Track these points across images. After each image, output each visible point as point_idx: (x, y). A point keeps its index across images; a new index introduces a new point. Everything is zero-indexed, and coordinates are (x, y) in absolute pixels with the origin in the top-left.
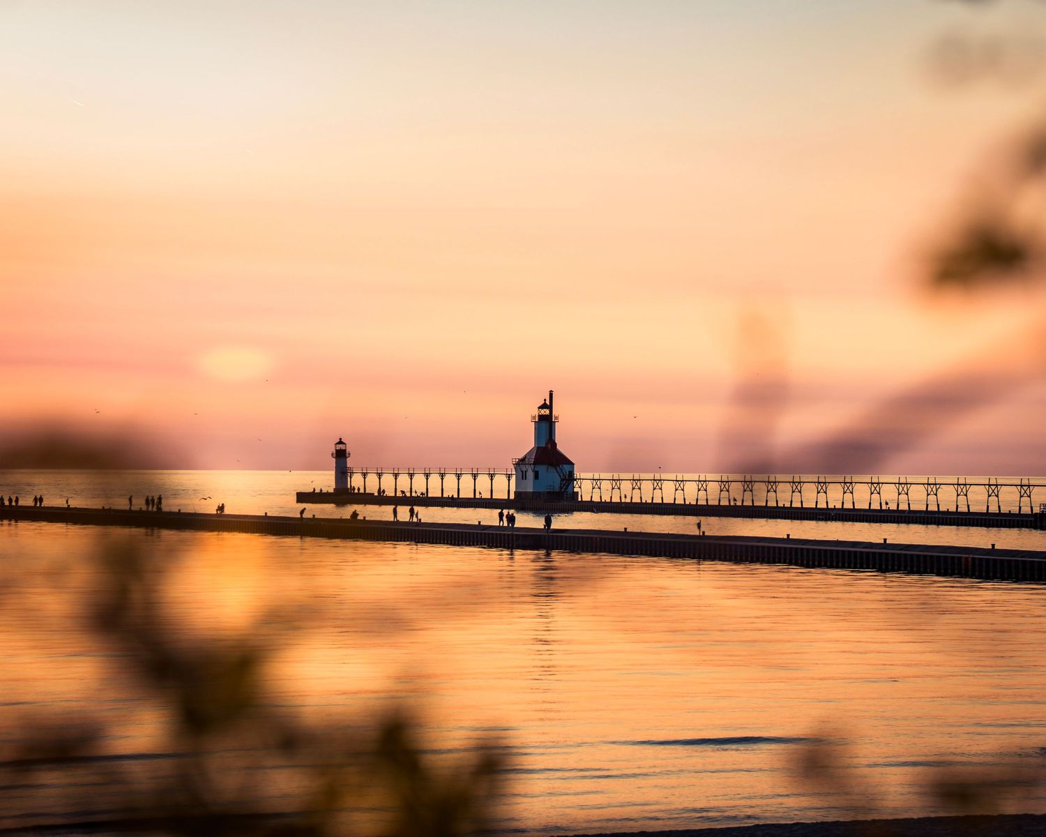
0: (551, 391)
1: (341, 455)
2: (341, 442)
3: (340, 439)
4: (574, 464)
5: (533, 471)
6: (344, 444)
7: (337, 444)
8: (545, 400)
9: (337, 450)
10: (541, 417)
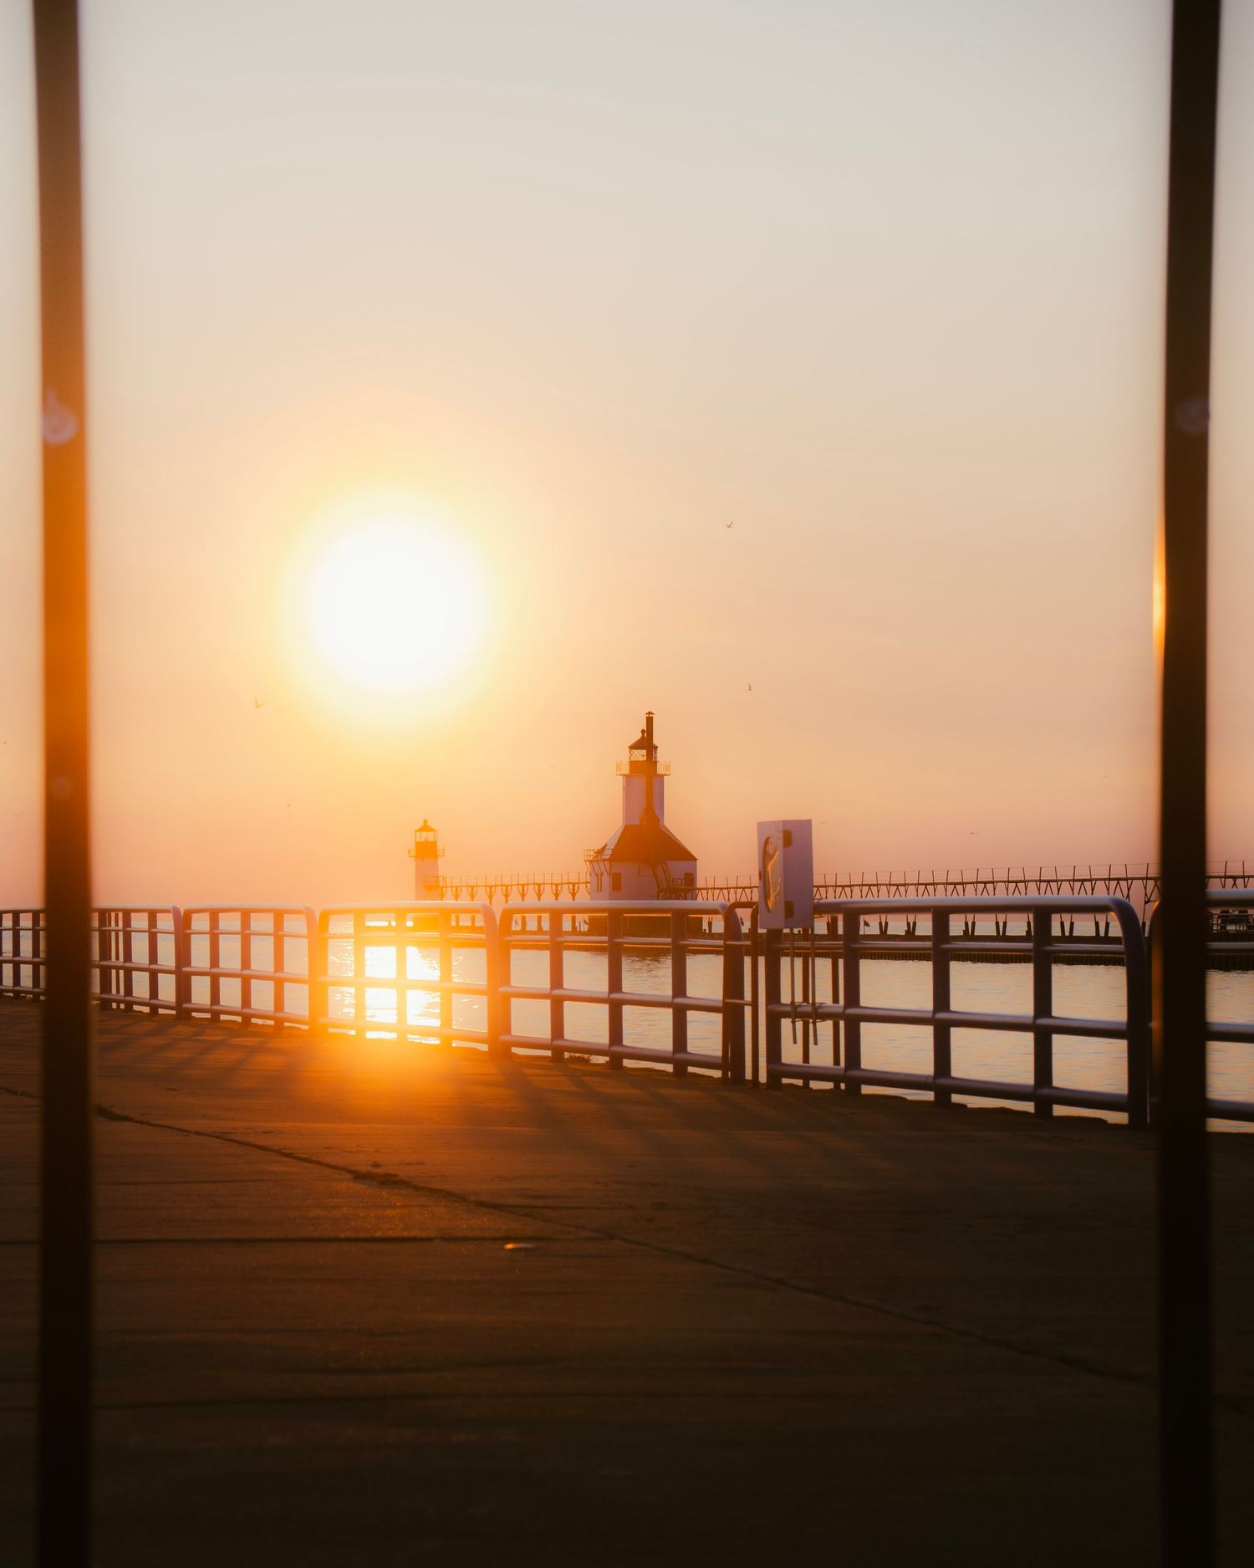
0: (650, 713)
1: (426, 852)
2: (426, 828)
3: (425, 822)
4: (696, 860)
5: (609, 874)
6: (431, 830)
7: (417, 831)
8: (643, 732)
9: (418, 844)
10: (634, 765)
